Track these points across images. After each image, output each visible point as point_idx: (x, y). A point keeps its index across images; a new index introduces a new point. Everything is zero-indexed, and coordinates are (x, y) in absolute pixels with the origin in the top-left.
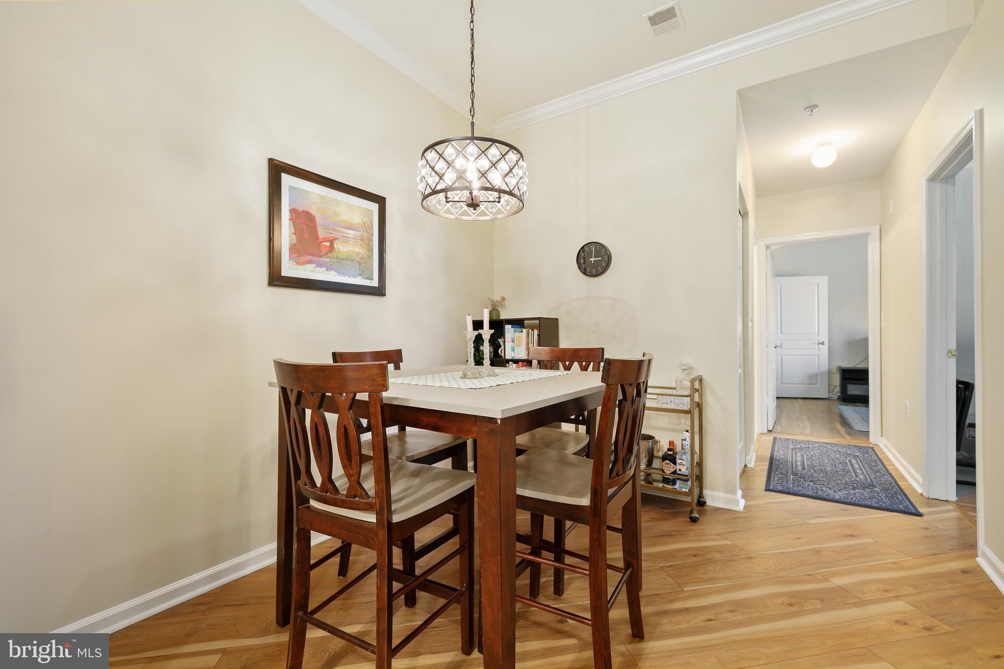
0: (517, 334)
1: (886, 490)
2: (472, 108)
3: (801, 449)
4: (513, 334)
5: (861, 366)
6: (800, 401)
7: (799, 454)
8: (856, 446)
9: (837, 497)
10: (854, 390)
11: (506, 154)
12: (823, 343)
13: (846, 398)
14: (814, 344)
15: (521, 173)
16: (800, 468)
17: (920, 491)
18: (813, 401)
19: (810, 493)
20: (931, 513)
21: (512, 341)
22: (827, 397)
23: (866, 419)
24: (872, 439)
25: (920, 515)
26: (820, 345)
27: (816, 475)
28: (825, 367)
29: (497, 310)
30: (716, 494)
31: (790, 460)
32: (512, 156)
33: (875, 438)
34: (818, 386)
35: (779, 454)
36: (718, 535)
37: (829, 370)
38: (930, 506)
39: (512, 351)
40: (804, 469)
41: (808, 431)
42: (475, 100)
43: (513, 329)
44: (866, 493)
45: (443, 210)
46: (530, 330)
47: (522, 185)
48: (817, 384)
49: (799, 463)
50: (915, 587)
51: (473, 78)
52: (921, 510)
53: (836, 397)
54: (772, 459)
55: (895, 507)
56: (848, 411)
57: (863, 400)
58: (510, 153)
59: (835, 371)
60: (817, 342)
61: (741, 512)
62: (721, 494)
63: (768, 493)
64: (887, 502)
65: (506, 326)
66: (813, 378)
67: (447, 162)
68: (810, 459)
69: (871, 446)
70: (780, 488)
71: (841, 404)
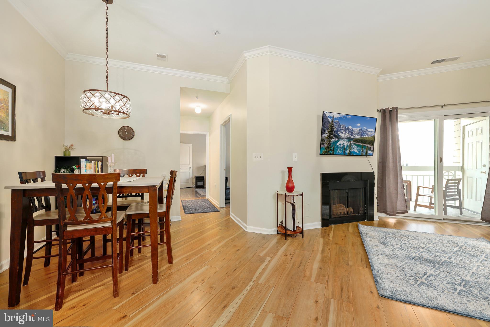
0: (88, 164)
1: (212, 208)
2: (107, 76)
3: (190, 202)
4: (86, 164)
5: (202, 175)
6: (184, 189)
7: (190, 204)
8: (203, 199)
9: (203, 212)
10: (200, 183)
11: (122, 99)
12: (191, 168)
13: (197, 187)
14: (188, 168)
15: (128, 106)
16: (192, 207)
17: (219, 206)
18: (188, 188)
19: (196, 212)
20: (221, 210)
21: (86, 167)
22: (192, 187)
23: (205, 192)
24: (207, 197)
25: (220, 211)
26: (190, 169)
27: (196, 208)
28: (191, 176)
29: (69, 151)
30: (174, 217)
31: (188, 206)
32: (125, 100)
33: (208, 197)
34: (189, 183)
35: (185, 205)
36: (178, 227)
37: (192, 177)
38: (221, 209)
39: (85, 172)
40: (193, 207)
41: (190, 197)
42: (108, 73)
43: (86, 161)
44: (209, 209)
45: (100, 114)
46: (97, 162)
47: (129, 110)
48: (189, 182)
49: (191, 206)
50: (221, 224)
51: (108, 64)
52: (220, 210)
53: (194, 187)
54: (183, 206)
55: (215, 211)
56: (199, 190)
57: (203, 187)
58: (124, 98)
59: (194, 178)
60: (189, 168)
61: (181, 221)
62: (175, 217)
63: (186, 215)
64: (213, 210)
65: (81, 159)
66: (188, 180)
67: (106, 99)
68: (193, 204)
69: (206, 199)
70: (189, 213)
71: (195, 189)
